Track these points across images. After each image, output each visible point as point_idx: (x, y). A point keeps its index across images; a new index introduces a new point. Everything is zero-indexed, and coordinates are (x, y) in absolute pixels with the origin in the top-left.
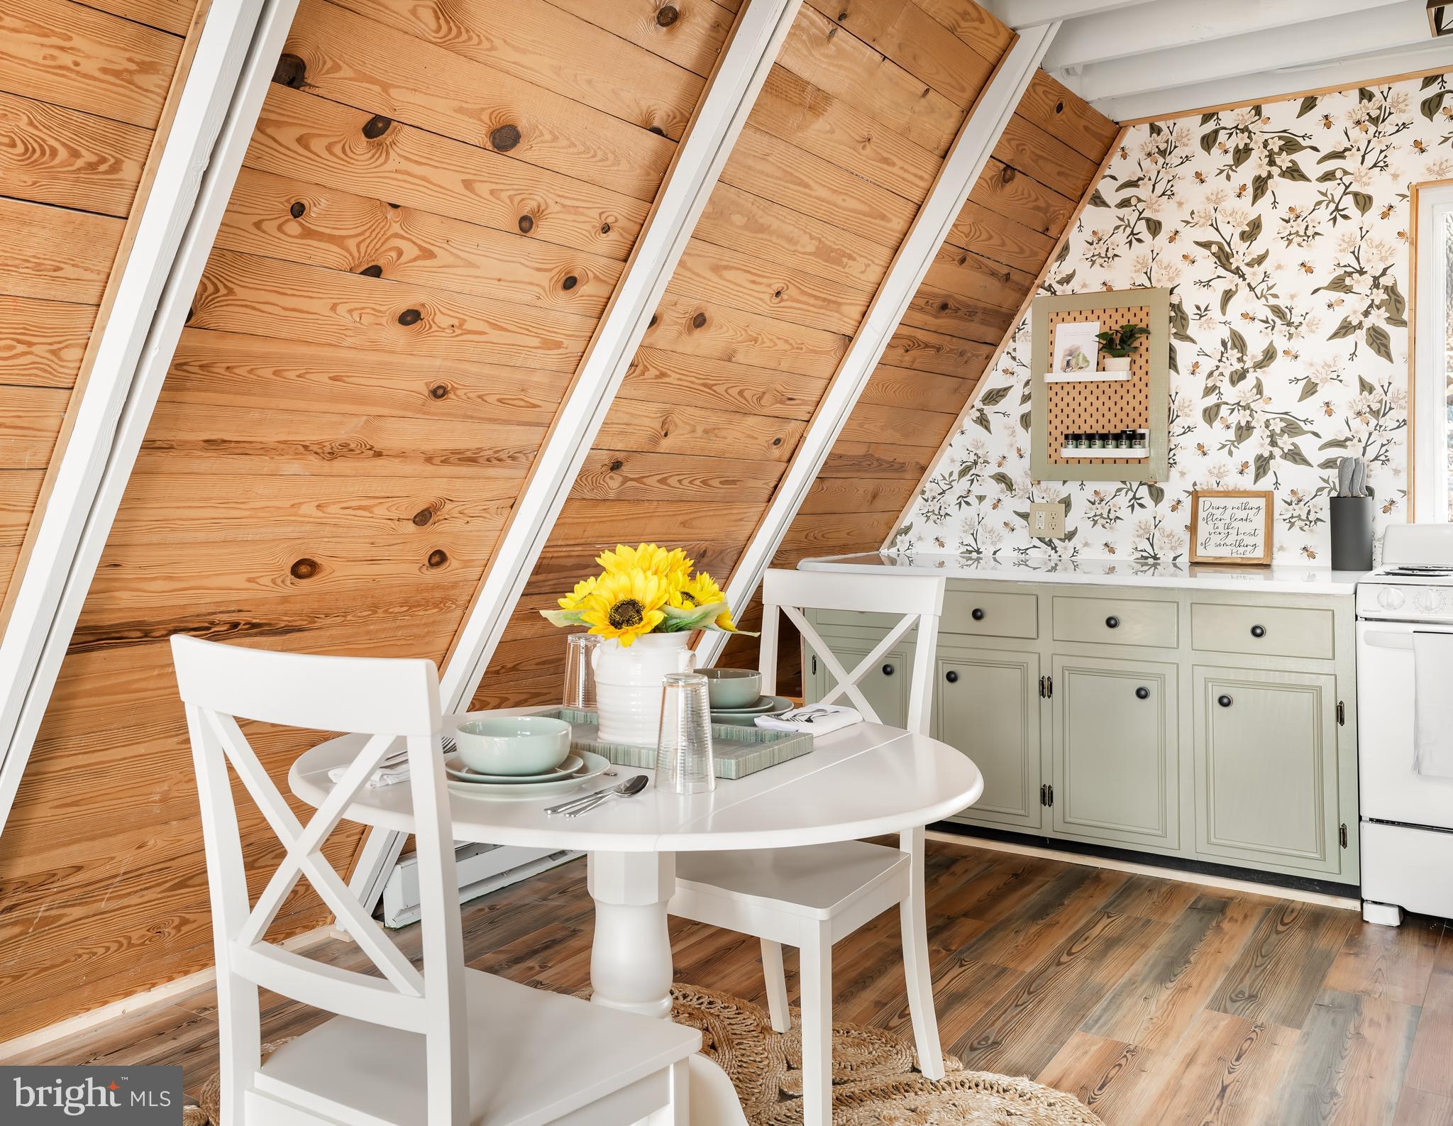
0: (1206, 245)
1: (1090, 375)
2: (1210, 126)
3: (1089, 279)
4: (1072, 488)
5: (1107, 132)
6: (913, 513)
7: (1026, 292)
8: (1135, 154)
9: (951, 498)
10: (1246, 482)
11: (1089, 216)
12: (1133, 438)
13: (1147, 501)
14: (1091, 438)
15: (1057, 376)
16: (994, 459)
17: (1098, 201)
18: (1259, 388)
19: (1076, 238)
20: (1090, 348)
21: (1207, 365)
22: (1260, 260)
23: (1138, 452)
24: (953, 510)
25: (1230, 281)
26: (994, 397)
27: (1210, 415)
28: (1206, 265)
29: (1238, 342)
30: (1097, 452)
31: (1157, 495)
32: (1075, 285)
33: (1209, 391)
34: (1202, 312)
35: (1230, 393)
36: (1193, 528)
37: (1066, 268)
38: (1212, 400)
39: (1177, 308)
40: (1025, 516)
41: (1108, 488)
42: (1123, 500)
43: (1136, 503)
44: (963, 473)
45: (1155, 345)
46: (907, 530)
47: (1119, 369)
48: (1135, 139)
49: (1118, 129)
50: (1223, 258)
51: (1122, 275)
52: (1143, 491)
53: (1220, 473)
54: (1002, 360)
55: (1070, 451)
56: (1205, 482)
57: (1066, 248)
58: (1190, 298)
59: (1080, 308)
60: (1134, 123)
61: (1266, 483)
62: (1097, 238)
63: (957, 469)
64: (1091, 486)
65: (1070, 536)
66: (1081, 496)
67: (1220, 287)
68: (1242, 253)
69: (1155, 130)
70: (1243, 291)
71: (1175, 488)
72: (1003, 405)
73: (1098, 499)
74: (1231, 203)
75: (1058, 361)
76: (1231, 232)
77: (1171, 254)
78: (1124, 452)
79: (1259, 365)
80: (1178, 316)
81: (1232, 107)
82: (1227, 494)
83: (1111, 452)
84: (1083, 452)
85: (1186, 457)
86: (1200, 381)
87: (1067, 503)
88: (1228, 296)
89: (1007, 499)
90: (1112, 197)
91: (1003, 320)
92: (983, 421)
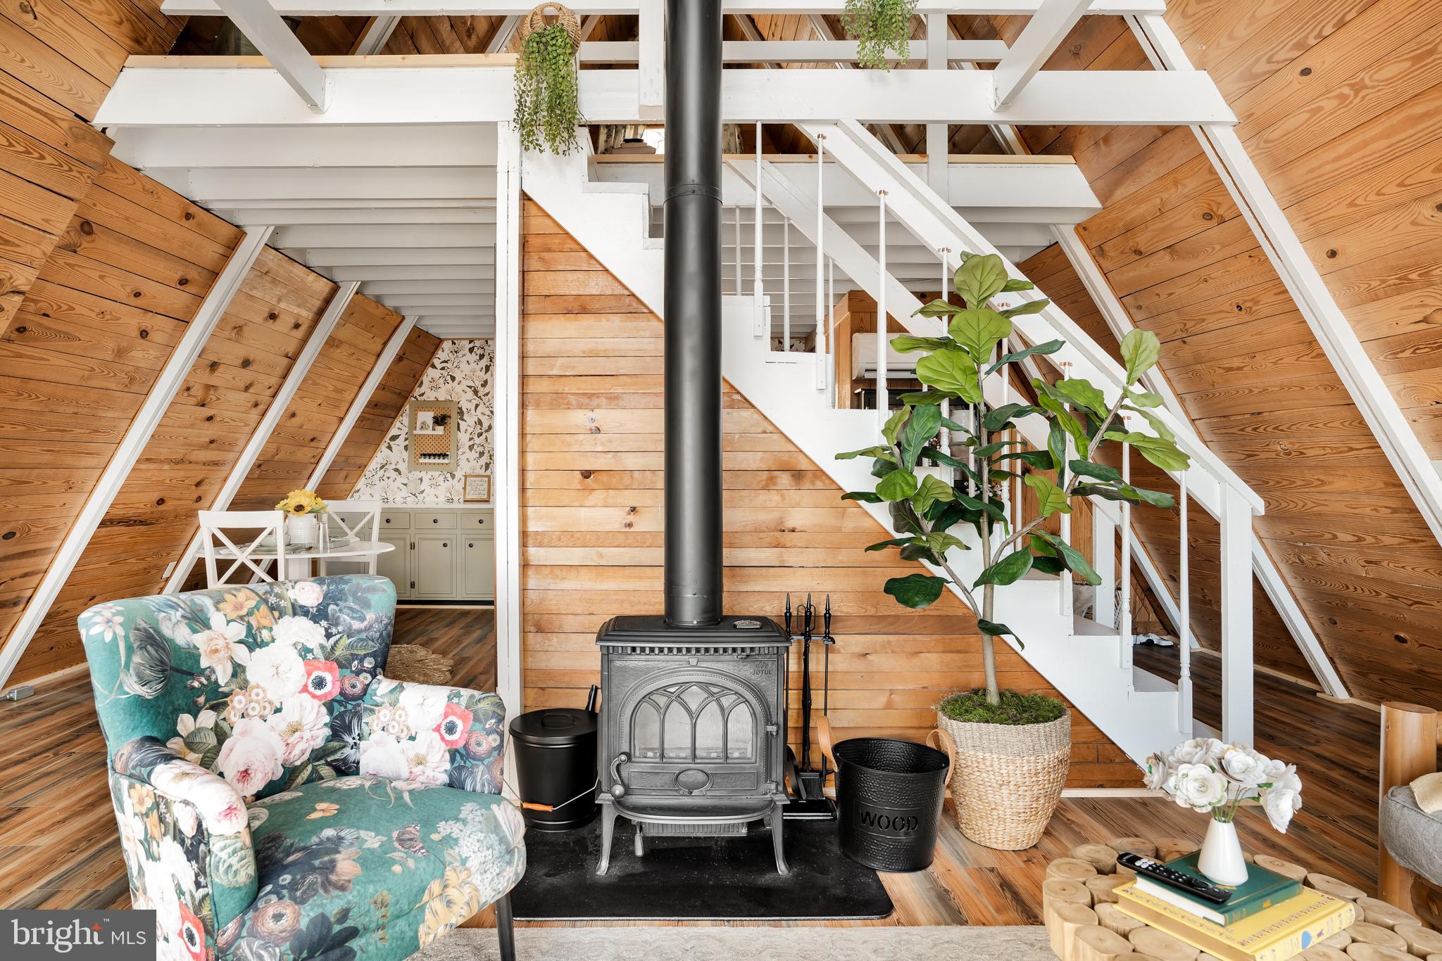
0: (470, 387)
1: (430, 432)
2: (472, 345)
3: (430, 396)
4: (423, 474)
5: (437, 341)
6: (361, 484)
7: (406, 398)
8: (447, 351)
9: (376, 478)
10: (482, 472)
11: (430, 370)
12: (445, 456)
13: (450, 479)
14: (430, 455)
15: (418, 432)
16: (394, 463)
17: (433, 366)
18: (486, 439)
19: (426, 379)
20: (430, 422)
21: (470, 430)
22: (487, 394)
23: (446, 461)
24: (377, 483)
25: (477, 401)
26: (394, 438)
27: (471, 448)
28: (470, 394)
29: (480, 422)
30: (432, 460)
31: (453, 476)
32: (425, 397)
33: (471, 439)
34: (469, 411)
35: (477, 440)
36: (465, 489)
37: (422, 390)
38: (472, 442)
39: (460, 409)
40: (405, 485)
41: (436, 474)
42: (441, 478)
43: (446, 479)
44: (381, 468)
45: (452, 422)
46: (358, 491)
47: (440, 430)
48: (447, 345)
49: (441, 341)
50: (476, 392)
51: (442, 395)
52: (448, 475)
53: (474, 469)
54: (397, 424)
55: (422, 460)
56: (469, 472)
57: (422, 383)
58: (465, 406)
59: (426, 406)
60: (446, 339)
61: (488, 472)
62: (433, 380)
63: (379, 466)
64: (430, 473)
65: (422, 492)
66: (426, 476)
67: (475, 402)
68: (482, 391)
69: (454, 343)
70: (482, 405)
71: (459, 474)
72: (397, 441)
73: (433, 478)
74: (478, 373)
75: (418, 426)
76: (478, 384)
77: (459, 389)
78: (441, 461)
79: (487, 431)
80: (461, 412)
81: (479, 339)
82: (476, 476)
83: (437, 460)
84: (427, 460)
85: (463, 463)
86: (468, 436)
87: (421, 480)
88: (477, 406)
89: (398, 477)
90: (439, 366)
91: (398, 409)
92: (389, 447)
